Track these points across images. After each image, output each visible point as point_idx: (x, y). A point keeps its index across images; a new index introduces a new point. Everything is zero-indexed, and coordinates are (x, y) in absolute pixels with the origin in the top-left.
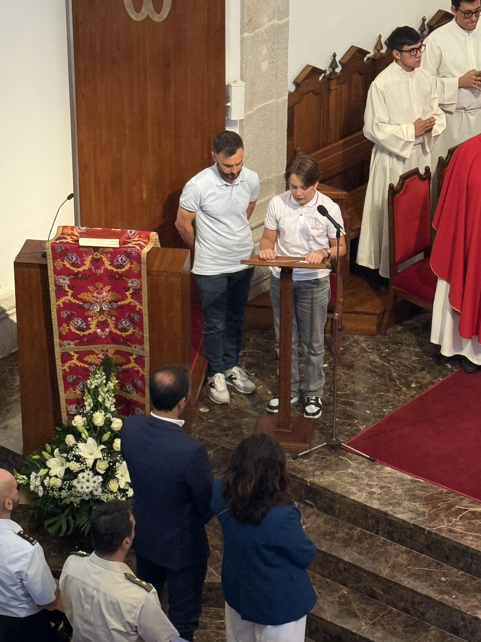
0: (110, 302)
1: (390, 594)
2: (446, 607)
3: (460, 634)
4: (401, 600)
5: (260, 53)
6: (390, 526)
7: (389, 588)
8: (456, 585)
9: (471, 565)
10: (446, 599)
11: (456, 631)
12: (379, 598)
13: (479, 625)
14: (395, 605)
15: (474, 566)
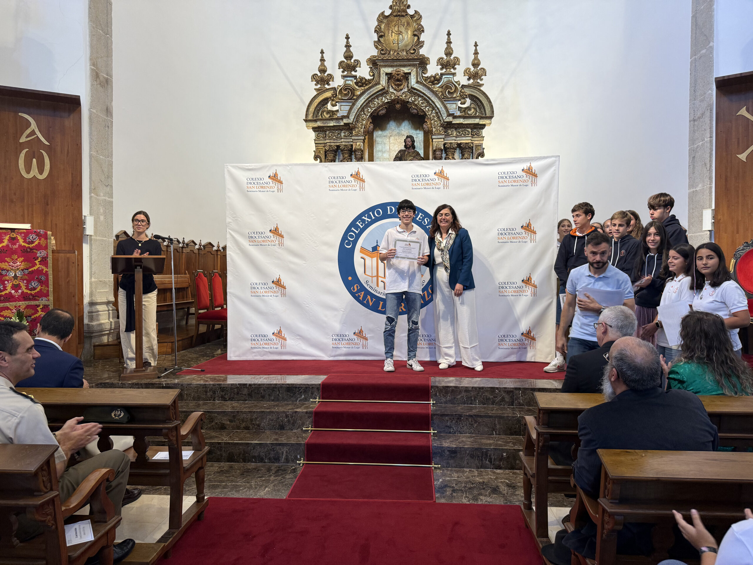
0: (22, 270)
1: (235, 421)
2: (274, 413)
3: (285, 428)
4: (243, 422)
5: (100, 210)
6: (223, 392)
7: (234, 417)
8: (274, 406)
9: (279, 396)
10: (273, 410)
11: (282, 427)
12: (227, 427)
13: (297, 416)
14: (239, 428)
15: (280, 395)
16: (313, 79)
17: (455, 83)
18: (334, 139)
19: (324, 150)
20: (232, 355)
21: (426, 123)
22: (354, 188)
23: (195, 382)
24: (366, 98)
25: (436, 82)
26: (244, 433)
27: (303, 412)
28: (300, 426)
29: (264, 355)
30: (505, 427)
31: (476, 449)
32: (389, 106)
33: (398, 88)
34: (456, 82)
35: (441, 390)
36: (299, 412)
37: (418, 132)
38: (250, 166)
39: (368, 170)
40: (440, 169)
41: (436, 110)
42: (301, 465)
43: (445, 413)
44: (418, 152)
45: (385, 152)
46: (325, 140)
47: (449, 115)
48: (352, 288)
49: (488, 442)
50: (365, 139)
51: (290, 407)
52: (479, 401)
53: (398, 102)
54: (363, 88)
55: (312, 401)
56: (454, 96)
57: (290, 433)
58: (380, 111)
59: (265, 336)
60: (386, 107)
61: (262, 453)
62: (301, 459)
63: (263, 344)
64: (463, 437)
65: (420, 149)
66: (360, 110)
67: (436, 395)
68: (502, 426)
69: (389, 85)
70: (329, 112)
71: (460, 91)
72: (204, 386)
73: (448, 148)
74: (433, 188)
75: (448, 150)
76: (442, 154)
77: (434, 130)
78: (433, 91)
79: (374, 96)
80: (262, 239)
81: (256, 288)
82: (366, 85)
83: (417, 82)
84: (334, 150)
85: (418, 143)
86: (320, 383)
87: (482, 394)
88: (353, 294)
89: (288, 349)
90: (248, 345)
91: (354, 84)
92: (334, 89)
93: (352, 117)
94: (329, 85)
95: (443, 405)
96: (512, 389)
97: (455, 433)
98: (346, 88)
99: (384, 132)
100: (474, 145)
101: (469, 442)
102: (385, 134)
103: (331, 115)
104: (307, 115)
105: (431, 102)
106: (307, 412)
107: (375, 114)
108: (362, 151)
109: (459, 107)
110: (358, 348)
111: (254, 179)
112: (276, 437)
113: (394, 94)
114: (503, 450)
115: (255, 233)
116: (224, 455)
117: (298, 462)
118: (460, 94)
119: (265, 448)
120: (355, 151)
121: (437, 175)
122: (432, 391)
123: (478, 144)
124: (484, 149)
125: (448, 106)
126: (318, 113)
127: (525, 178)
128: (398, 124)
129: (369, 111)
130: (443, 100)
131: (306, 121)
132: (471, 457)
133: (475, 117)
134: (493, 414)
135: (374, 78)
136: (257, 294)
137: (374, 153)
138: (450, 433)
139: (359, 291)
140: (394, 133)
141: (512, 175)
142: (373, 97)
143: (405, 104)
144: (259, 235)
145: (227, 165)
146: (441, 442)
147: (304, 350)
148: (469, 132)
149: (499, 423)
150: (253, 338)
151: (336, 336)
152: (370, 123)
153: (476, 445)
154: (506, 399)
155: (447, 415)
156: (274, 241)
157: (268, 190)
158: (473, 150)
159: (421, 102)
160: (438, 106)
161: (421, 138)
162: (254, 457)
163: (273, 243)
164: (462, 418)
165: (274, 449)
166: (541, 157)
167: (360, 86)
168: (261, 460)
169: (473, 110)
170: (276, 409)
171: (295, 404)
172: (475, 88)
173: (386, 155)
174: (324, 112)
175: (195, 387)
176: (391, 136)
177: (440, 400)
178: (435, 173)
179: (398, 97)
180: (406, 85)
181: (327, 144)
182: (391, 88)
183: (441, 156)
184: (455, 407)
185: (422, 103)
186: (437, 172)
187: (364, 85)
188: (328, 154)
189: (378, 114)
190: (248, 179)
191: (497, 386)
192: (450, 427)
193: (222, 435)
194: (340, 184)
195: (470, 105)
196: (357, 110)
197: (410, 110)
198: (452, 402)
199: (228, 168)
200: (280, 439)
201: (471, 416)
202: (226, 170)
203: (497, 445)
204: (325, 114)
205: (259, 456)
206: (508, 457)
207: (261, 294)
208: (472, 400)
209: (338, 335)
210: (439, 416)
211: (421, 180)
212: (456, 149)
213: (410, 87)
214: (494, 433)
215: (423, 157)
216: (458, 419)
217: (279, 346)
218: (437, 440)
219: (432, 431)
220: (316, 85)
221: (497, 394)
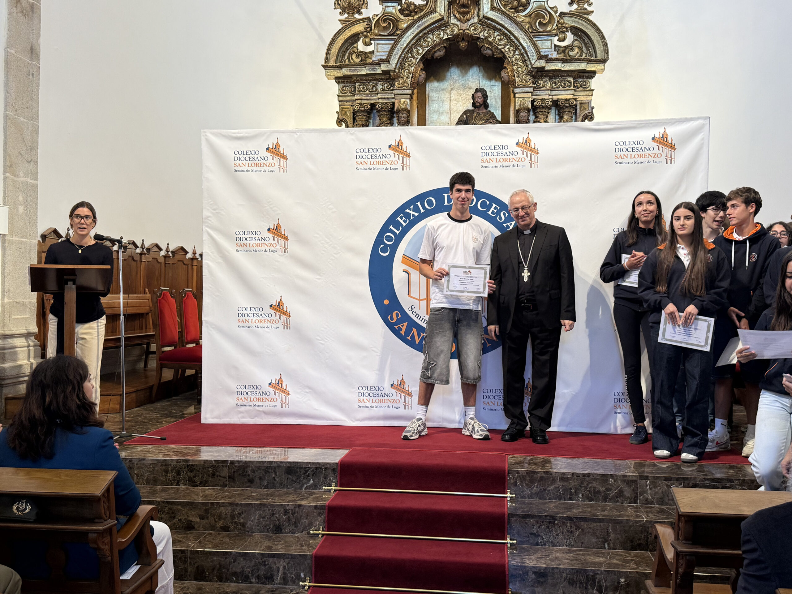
1: (208, 518)
2: (267, 507)
3: (283, 531)
4: (220, 519)
5: (18, 197)
6: (191, 472)
7: (207, 511)
8: (267, 495)
9: (275, 480)
10: (265, 502)
11: (278, 529)
12: (196, 527)
13: (302, 511)
14: (213, 528)
15: (277, 479)
16: (338, 7)
17: (549, 10)
18: (367, 95)
19: (352, 111)
20: (208, 416)
21: (505, 70)
22: (393, 166)
23: (150, 457)
24: (416, 33)
25: (521, 8)
26: (221, 536)
27: (310, 506)
28: (306, 527)
29: (256, 416)
30: (624, 537)
31: (578, 571)
32: (450, 45)
33: (464, 17)
34: (551, 8)
35: (523, 476)
36: (305, 506)
37: (493, 82)
38: (238, 133)
39: (414, 138)
40: (526, 137)
41: (520, 50)
42: (306, 588)
43: (530, 513)
44: (493, 113)
45: (442, 113)
46: (354, 96)
47: (540, 57)
48: (389, 317)
49: (597, 560)
50: (413, 93)
51: (291, 497)
52: (583, 495)
53: (463, 39)
54: (410, 18)
55: (325, 490)
56: (549, 29)
57: (290, 538)
58: (435, 52)
59: (257, 388)
60: (445, 47)
61: (248, 567)
62: (306, 580)
63: (255, 400)
64: (557, 552)
65: (496, 109)
66: (406, 50)
67: (516, 484)
68: (619, 536)
69: (449, 14)
70: (359, 54)
71: (558, 22)
72: (164, 463)
73: (539, 107)
74: (513, 166)
75: (538, 110)
76: (529, 116)
77: (517, 79)
78: (516, 22)
79: (428, 29)
80: (256, 242)
81: (246, 315)
82: (416, 13)
83: (493, 9)
84: (367, 111)
85: (494, 100)
86: (337, 461)
87: (588, 485)
88: (391, 326)
89: (292, 408)
90: (232, 401)
91: (398, 12)
92: (368, 20)
93: (394, 61)
94: (360, 13)
95: (527, 500)
96: (634, 478)
97: (545, 545)
98: (386, 18)
99: (441, 84)
100: (578, 102)
101: (567, 559)
102: (443, 87)
103: (363, 58)
104: (327, 59)
105: (512, 38)
106: (316, 507)
107: (429, 57)
108: (409, 112)
109: (555, 46)
110: (397, 408)
111: (245, 153)
112: (269, 544)
113: (458, 26)
114: (620, 574)
115: (246, 233)
116: (189, 569)
117: (301, 583)
118: (557, 25)
119: (251, 561)
120: (398, 111)
121: (521, 147)
122: (510, 478)
123: (585, 102)
124: (593, 108)
125: (539, 44)
126: (344, 55)
127: (656, 151)
128: (463, 71)
129: (420, 52)
130: (531, 35)
131: (326, 67)
132: (569, 583)
133: (580, 60)
134: (604, 516)
135: (427, 3)
136: (247, 324)
137: (427, 115)
138: (537, 544)
139: (399, 321)
140: (457, 85)
141: (636, 146)
142: (425, 31)
143: (473, 41)
144: (252, 236)
145: (205, 132)
146: (522, 559)
147: (315, 409)
148: (570, 83)
149: (615, 530)
150: (240, 390)
151: (364, 388)
152: (421, 69)
153: (578, 564)
154: (625, 493)
155: (533, 517)
156: (274, 245)
157: (266, 168)
158: (576, 110)
159: (497, 37)
160: (524, 44)
161: (497, 93)
162: (235, 574)
163: (272, 249)
164: (556, 522)
165: (265, 562)
166: (681, 119)
167: (406, 16)
168: (246, 579)
169: (577, 50)
170: (270, 501)
171: (299, 494)
172: (580, 16)
173: (444, 118)
174: (352, 54)
175: (151, 464)
176: (452, 89)
177: (522, 492)
178: (517, 144)
179: (464, 31)
180: (476, 13)
181: (357, 101)
182: (452, 18)
183: (528, 119)
184: (545, 503)
185: (499, 40)
186: (521, 141)
187: (413, 14)
188: (358, 116)
189: (432, 57)
190: (236, 153)
191: (612, 473)
192: (537, 535)
193: (187, 538)
194: (372, 160)
195: (573, 42)
196: (401, 51)
197: (481, 50)
198: (540, 495)
199: (206, 135)
200: (274, 547)
201: (570, 519)
202: (203, 138)
203: (610, 565)
204: (354, 56)
205: (242, 572)
206: (628, 585)
207: (253, 325)
208: (571, 494)
209: (367, 388)
210: (520, 517)
211: (495, 154)
212: (550, 109)
213: (481, 16)
214: (606, 546)
215: (500, 120)
216: (550, 522)
217: (278, 403)
218: (517, 555)
219: (509, 541)
220: (341, 14)
221: (611, 485)
